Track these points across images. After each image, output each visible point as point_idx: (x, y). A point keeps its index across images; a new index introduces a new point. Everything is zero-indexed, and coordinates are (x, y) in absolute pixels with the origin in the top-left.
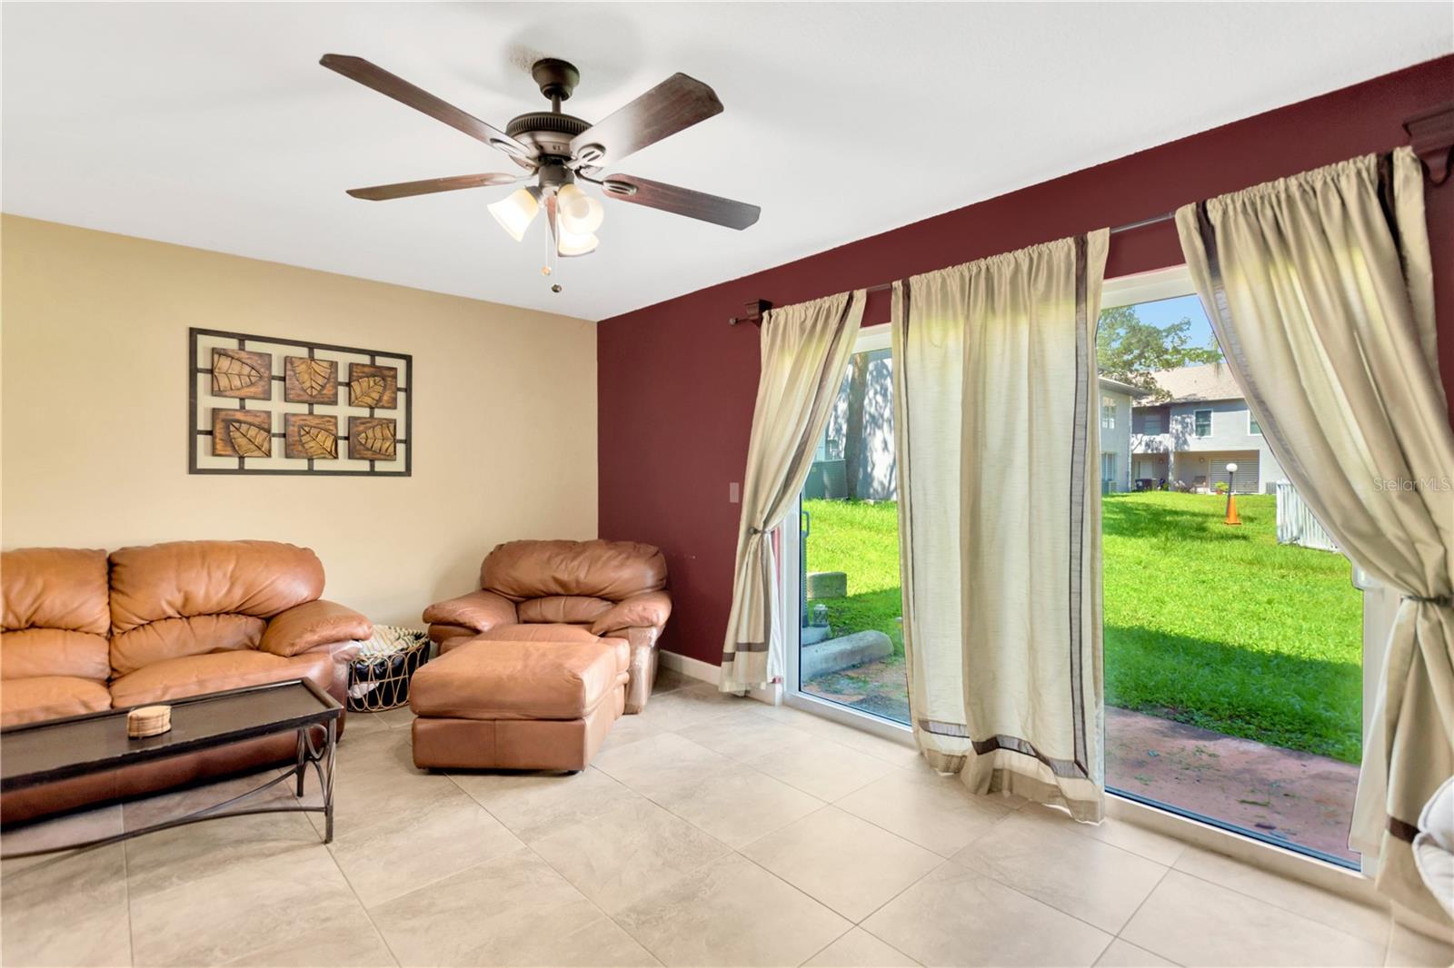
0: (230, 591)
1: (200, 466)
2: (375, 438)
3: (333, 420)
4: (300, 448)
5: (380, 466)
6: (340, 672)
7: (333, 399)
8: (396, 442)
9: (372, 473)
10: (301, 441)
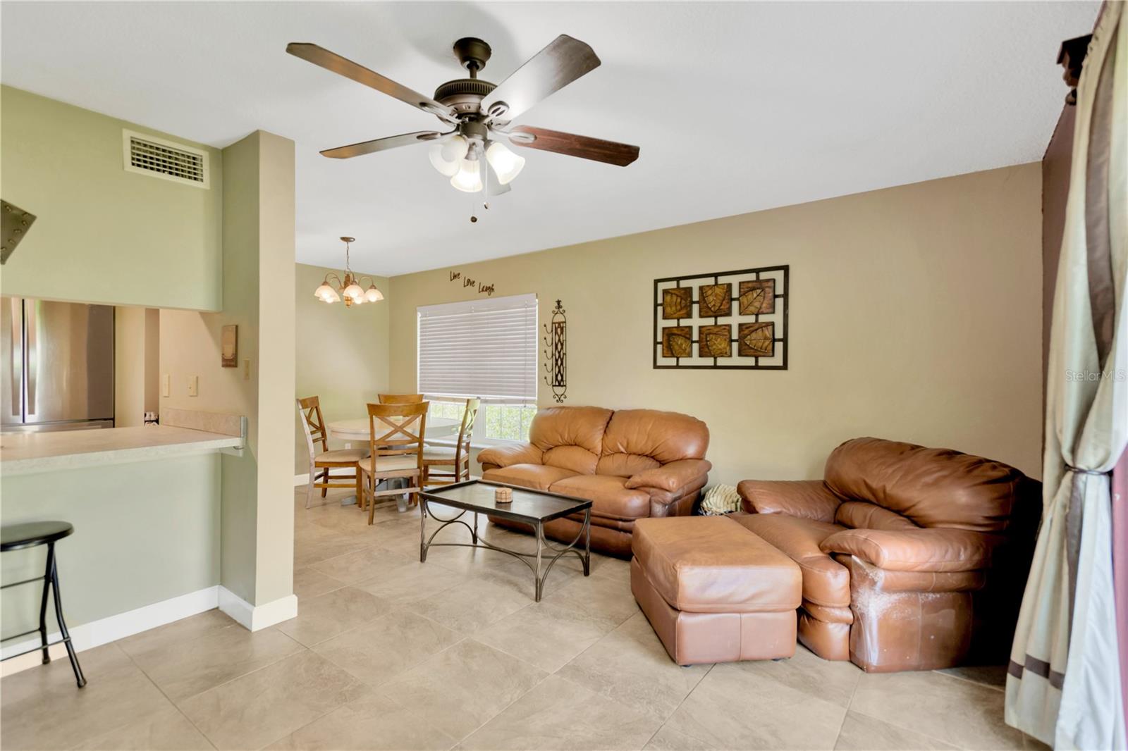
0: (646, 442)
1: (658, 364)
2: (755, 339)
3: (727, 328)
4: (707, 350)
5: (763, 361)
6: (658, 510)
7: (727, 312)
8: (774, 340)
9: (756, 367)
10: (707, 344)
